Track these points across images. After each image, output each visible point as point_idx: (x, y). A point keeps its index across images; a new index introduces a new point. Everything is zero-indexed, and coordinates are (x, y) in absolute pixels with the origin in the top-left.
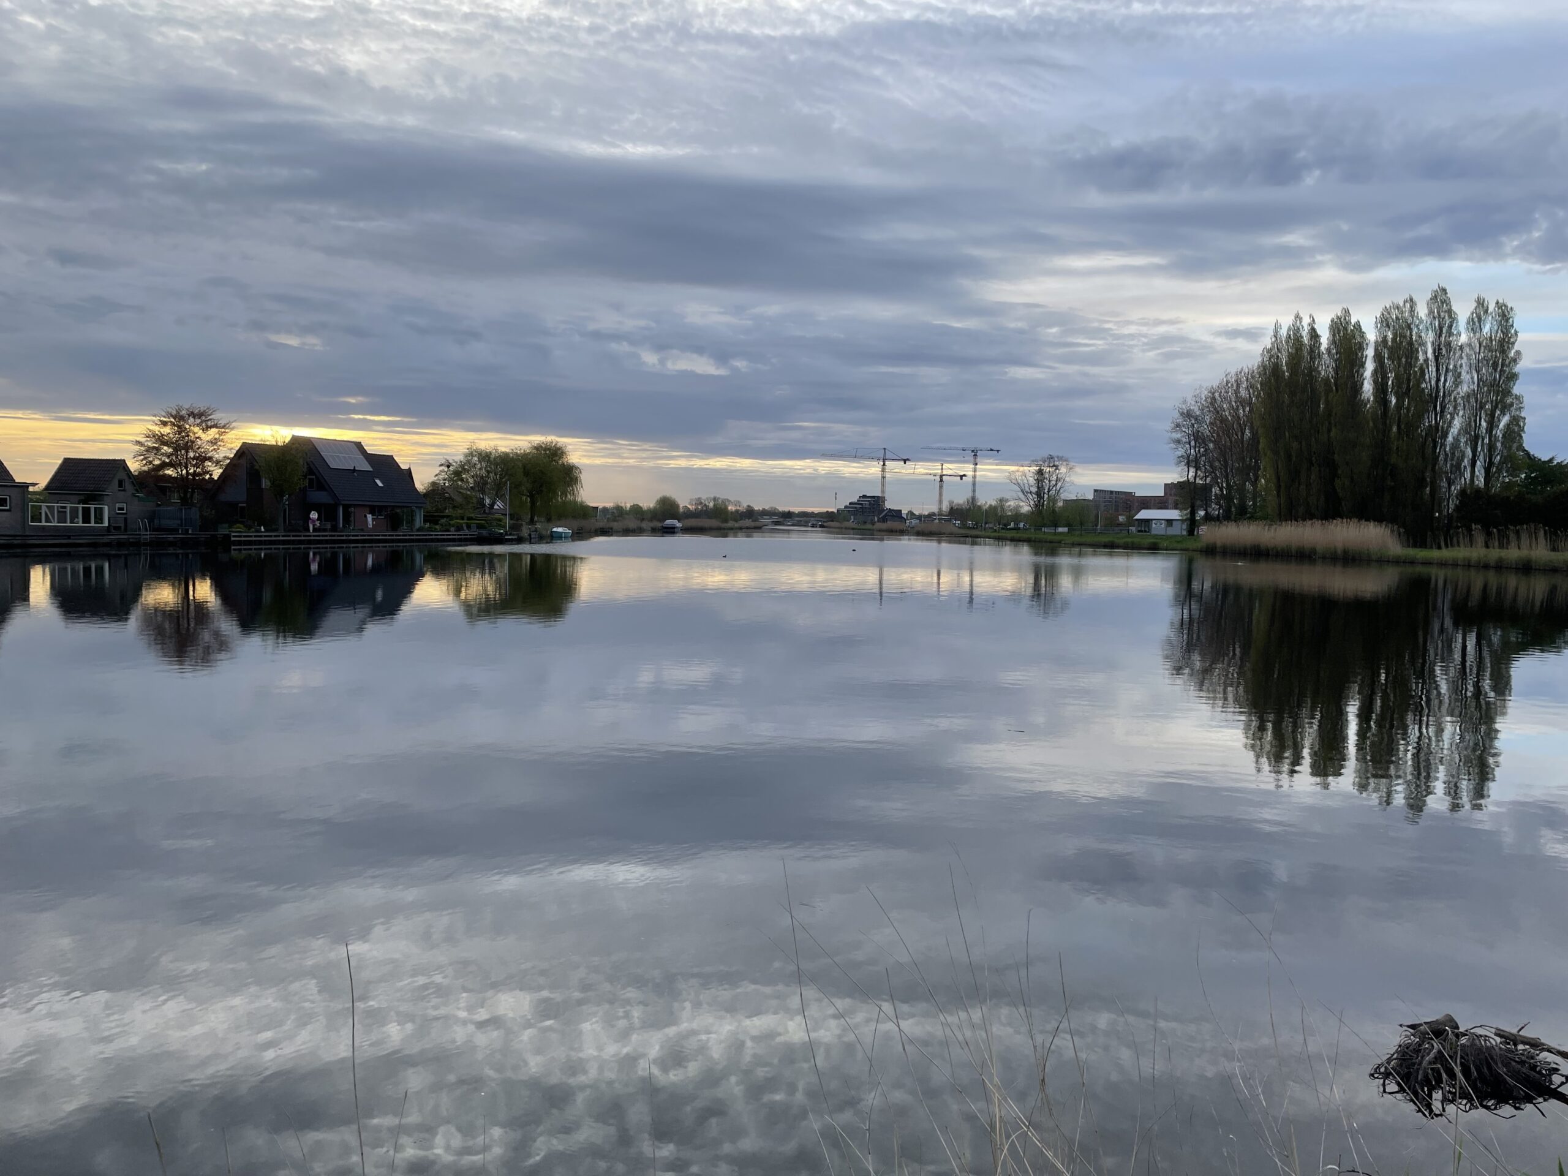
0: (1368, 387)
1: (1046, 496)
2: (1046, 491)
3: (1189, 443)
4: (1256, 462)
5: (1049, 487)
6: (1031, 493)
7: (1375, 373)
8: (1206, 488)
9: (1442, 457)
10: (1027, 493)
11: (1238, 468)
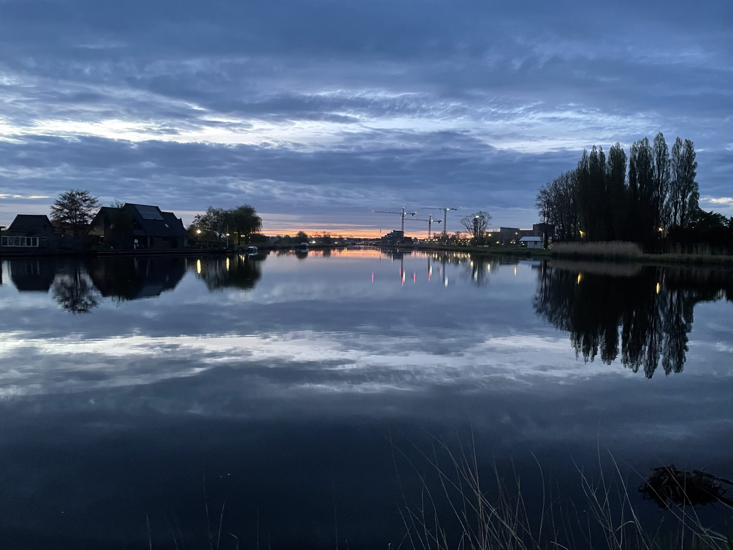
0: (627, 179)
1: (479, 230)
2: (479, 228)
3: (545, 206)
4: (576, 214)
5: (480, 226)
6: (472, 229)
7: (630, 173)
8: (553, 227)
9: (661, 211)
10: (470, 229)
11: (567, 217)
